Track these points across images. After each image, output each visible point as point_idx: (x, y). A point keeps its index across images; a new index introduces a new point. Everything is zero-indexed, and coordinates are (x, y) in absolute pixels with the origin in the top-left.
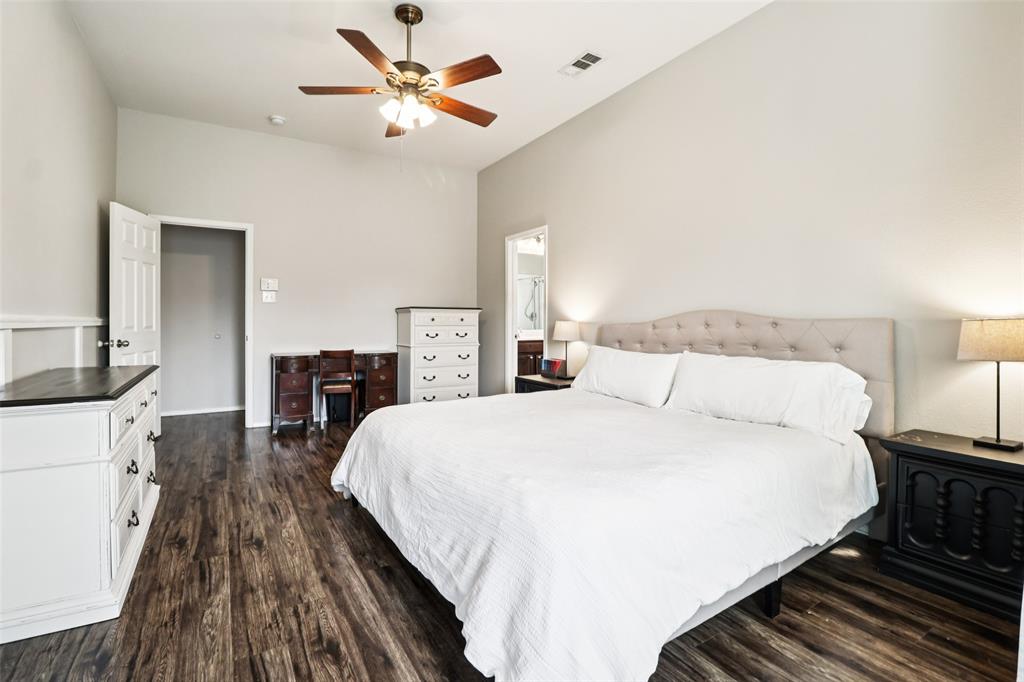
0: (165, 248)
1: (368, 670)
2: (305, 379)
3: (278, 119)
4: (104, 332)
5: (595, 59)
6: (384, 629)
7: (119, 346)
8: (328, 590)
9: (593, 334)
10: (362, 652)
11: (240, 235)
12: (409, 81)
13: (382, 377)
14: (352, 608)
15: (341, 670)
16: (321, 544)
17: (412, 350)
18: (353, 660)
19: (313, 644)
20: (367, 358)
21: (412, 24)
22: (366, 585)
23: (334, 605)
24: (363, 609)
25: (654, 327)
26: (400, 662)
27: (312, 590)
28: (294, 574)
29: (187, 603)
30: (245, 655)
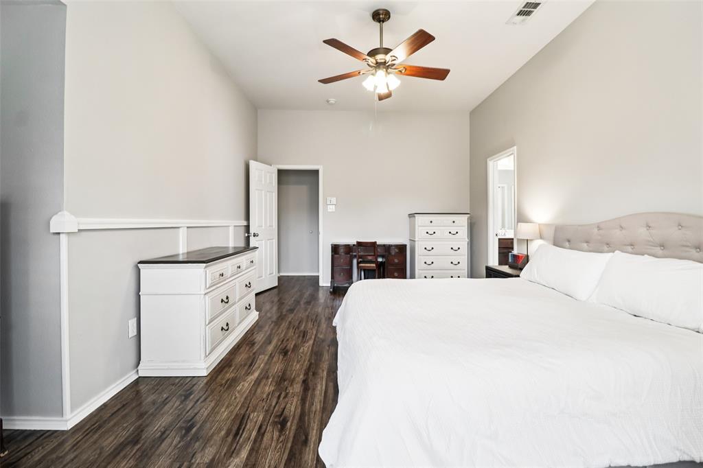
0: (280, 182)
1: (293, 442)
2: (348, 259)
3: (332, 101)
4: (247, 228)
5: (536, 5)
6: (316, 421)
7: (254, 236)
8: (302, 388)
9: (550, 233)
10: (297, 430)
11: (317, 172)
12: (379, 61)
13: (396, 261)
14: (308, 403)
15: (280, 436)
16: (315, 361)
17: (416, 242)
18: (289, 433)
19: (276, 416)
20: (387, 248)
21: (383, 22)
22: (323, 392)
23: (300, 398)
24: (313, 404)
25: (599, 228)
26: (312, 443)
27: (295, 386)
28: (292, 374)
29: (236, 377)
30: (242, 412)
